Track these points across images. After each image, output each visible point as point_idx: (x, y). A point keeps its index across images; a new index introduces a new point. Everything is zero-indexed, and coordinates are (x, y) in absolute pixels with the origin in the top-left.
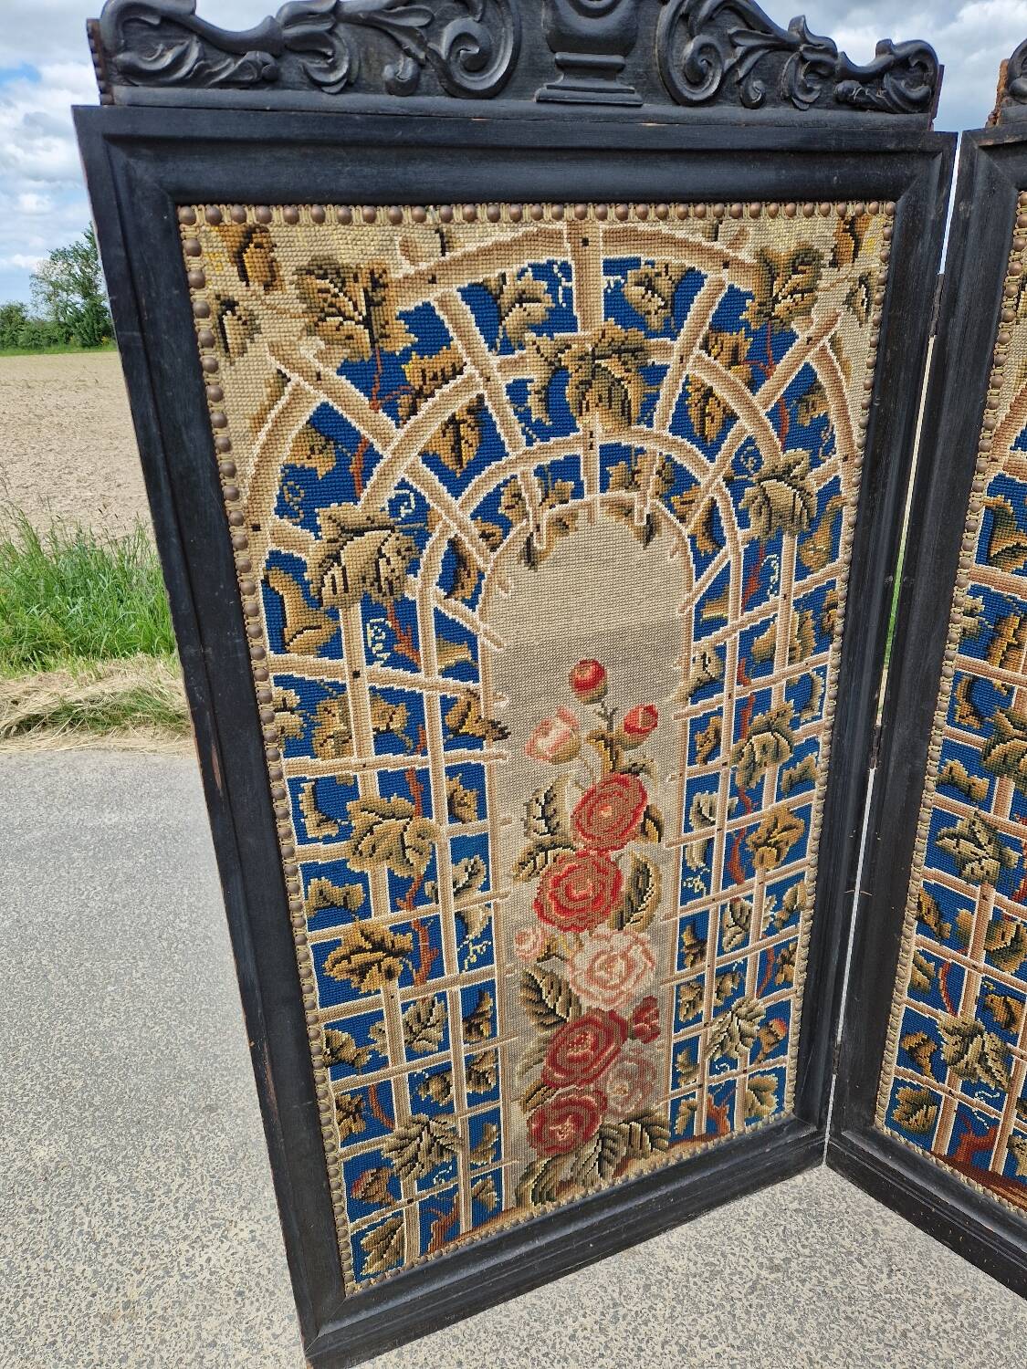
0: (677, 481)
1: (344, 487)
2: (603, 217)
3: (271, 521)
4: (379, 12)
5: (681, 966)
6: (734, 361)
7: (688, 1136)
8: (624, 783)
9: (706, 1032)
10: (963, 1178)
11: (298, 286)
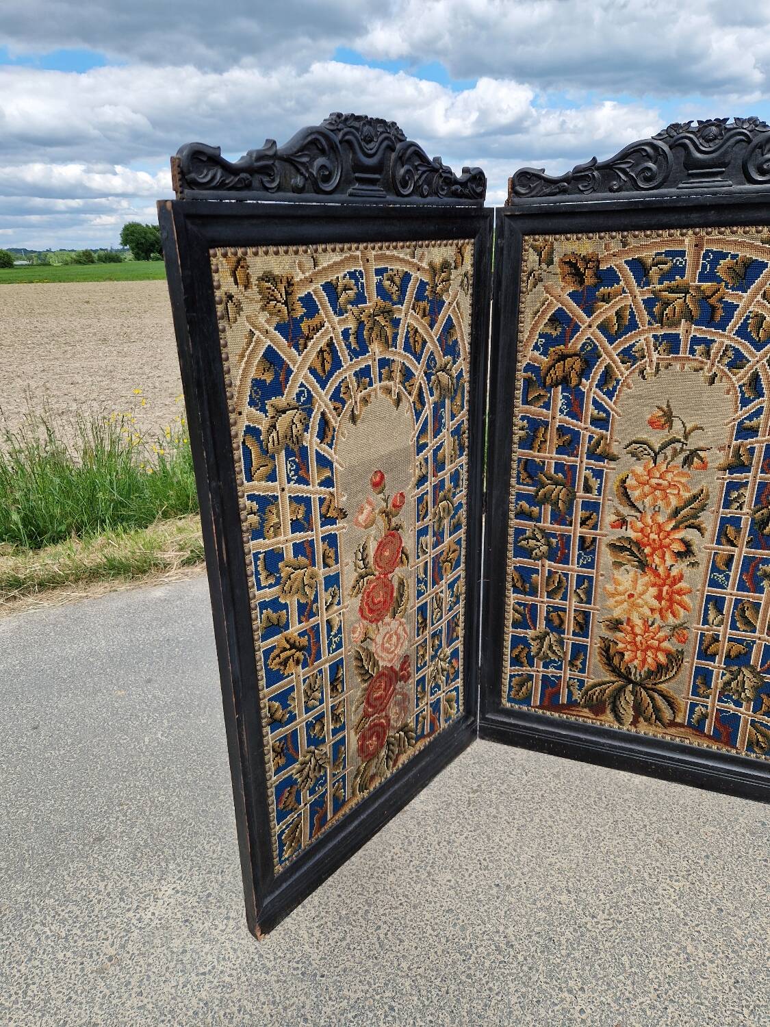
0: (407, 375)
1: (277, 388)
2: (373, 248)
3: (247, 409)
4: (292, 155)
5: (418, 635)
6: (424, 315)
7: (422, 736)
8: (393, 535)
9: (428, 671)
10: (548, 713)
11: (258, 286)
